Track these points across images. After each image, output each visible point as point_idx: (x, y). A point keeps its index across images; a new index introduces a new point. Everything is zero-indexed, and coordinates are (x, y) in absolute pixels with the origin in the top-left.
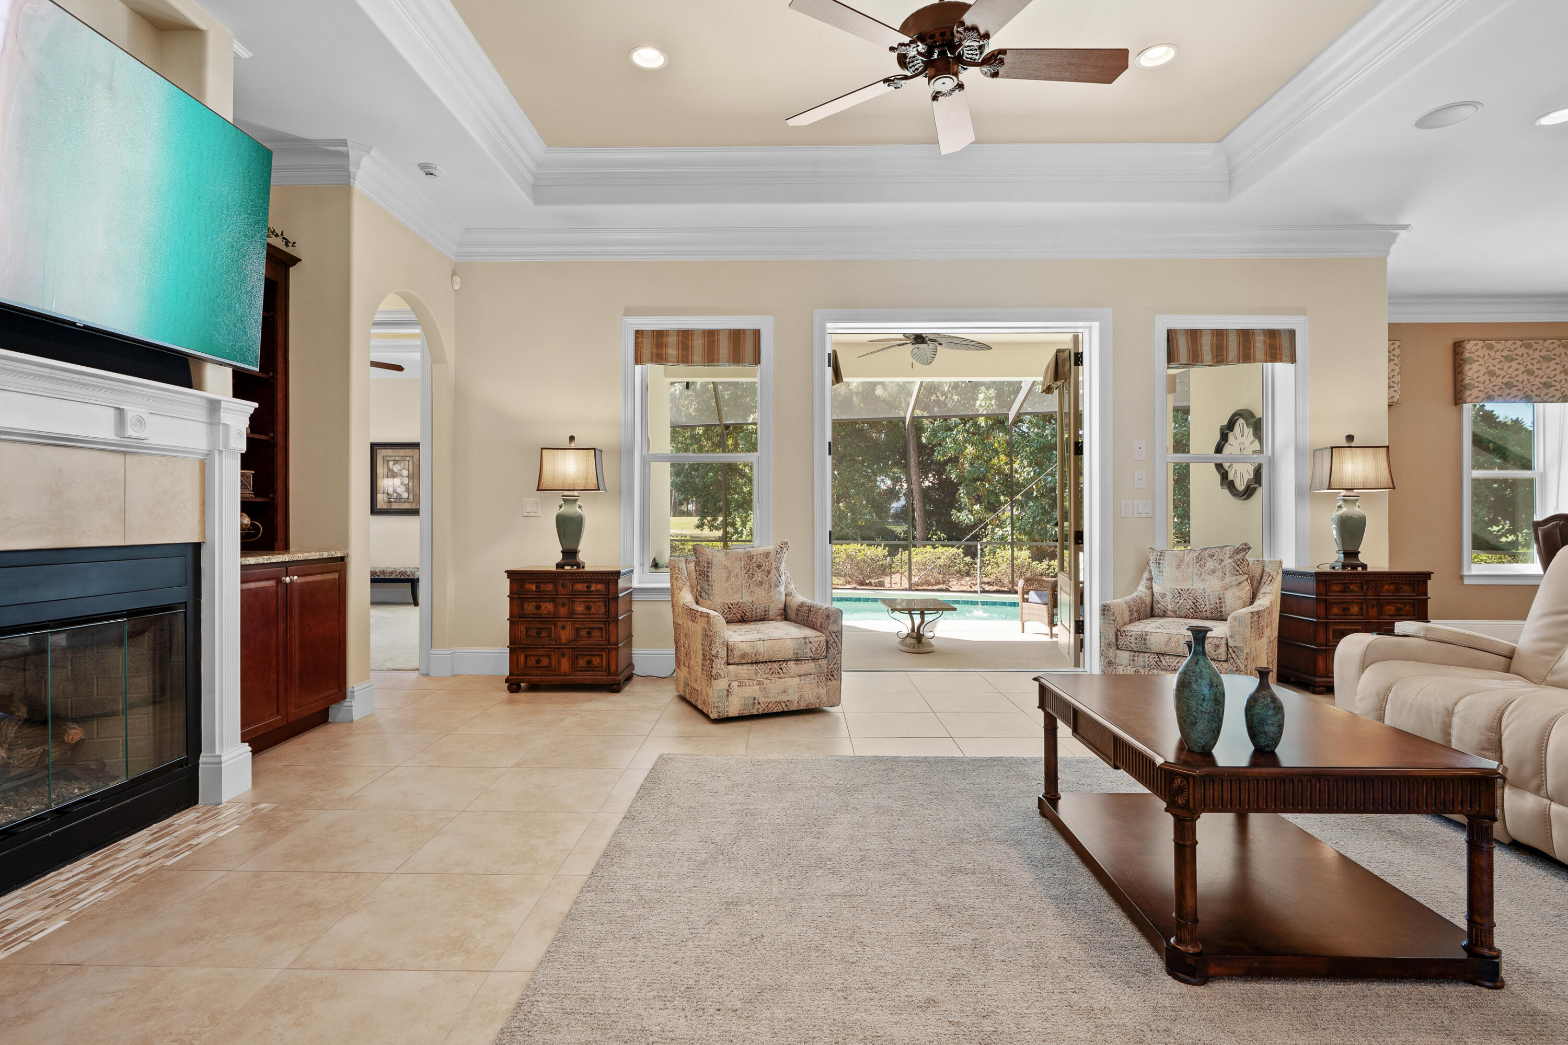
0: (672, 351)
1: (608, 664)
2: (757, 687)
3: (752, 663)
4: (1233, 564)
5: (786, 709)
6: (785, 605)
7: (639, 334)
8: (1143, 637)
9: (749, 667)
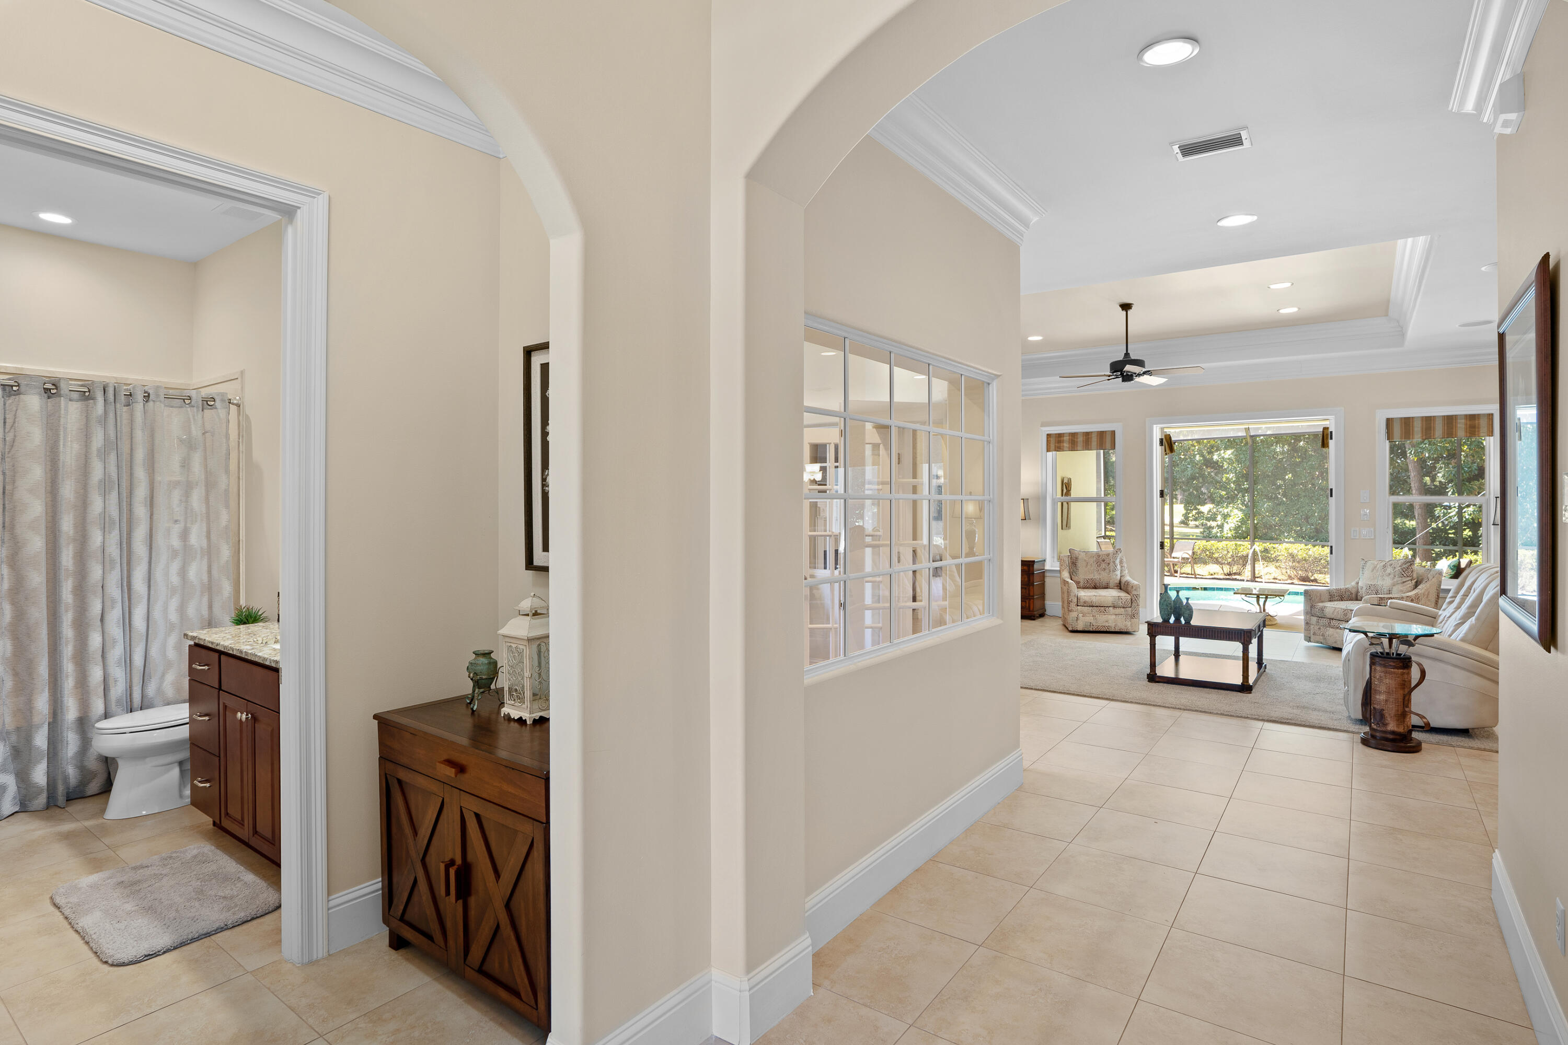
0: (1066, 445)
1: (1029, 606)
2: (1092, 618)
3: (1090, 606)
4: (1401, 570)
5: (1108, 630)
6: (1120, 581)
7: (1049, 436)
8: (1322, 610)
9: (1088, 608)
